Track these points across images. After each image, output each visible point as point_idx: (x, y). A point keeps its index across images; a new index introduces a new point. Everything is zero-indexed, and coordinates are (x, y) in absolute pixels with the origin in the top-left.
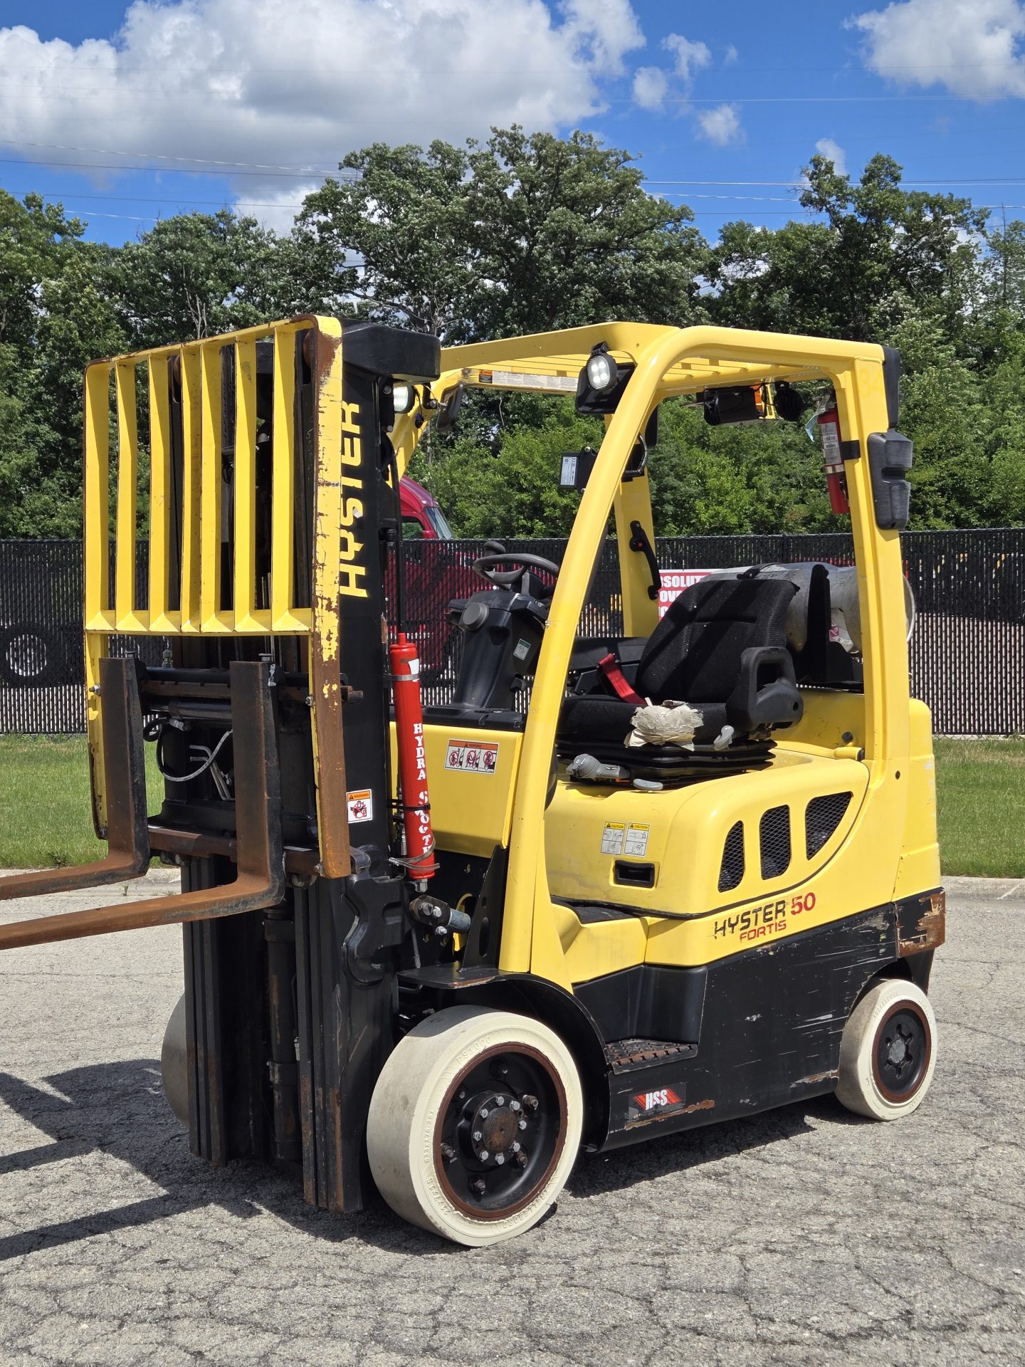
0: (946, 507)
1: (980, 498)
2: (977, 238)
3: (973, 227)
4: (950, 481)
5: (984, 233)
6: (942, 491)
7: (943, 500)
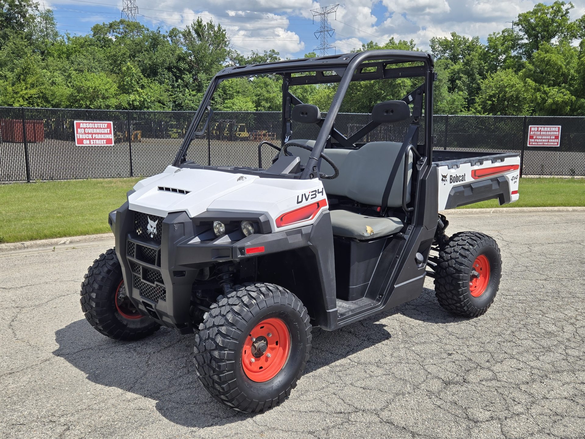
0: (41, 103)
1: (52, 101)
2: (37, 12)
3: (34, 8)
4: (41, 94)
5: (38, 11)
6: (39, 97)
7: (39, 101)
